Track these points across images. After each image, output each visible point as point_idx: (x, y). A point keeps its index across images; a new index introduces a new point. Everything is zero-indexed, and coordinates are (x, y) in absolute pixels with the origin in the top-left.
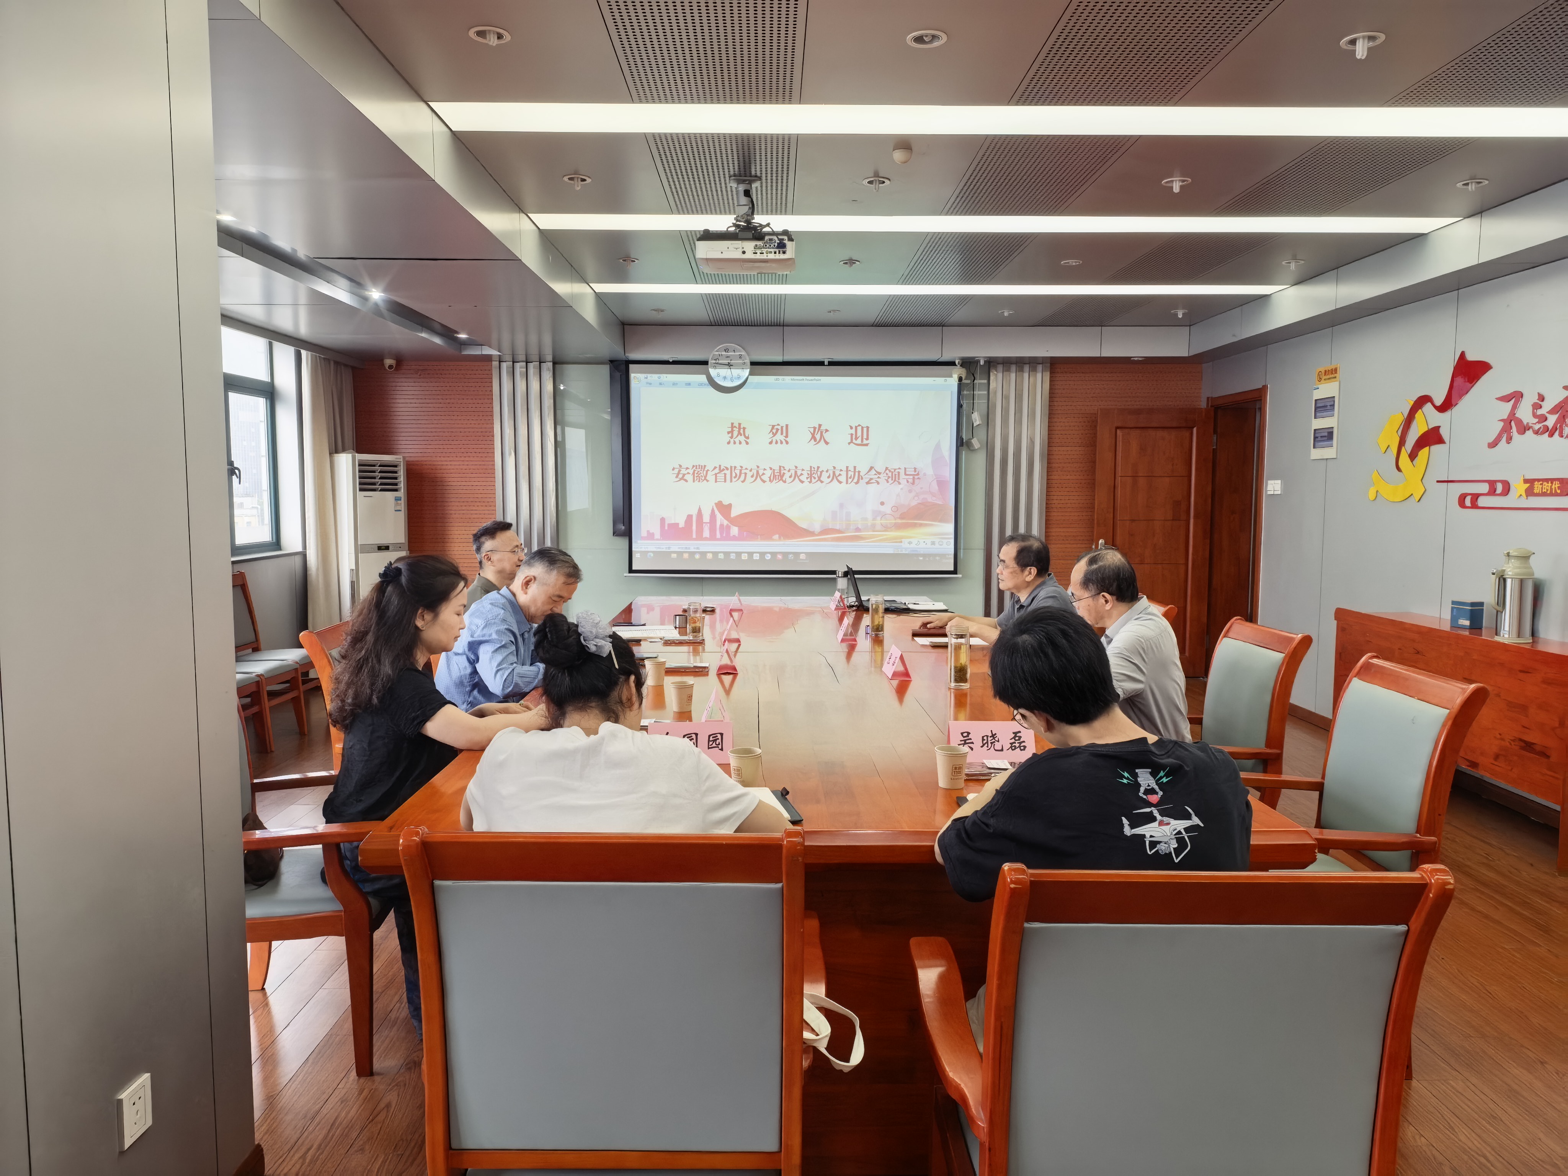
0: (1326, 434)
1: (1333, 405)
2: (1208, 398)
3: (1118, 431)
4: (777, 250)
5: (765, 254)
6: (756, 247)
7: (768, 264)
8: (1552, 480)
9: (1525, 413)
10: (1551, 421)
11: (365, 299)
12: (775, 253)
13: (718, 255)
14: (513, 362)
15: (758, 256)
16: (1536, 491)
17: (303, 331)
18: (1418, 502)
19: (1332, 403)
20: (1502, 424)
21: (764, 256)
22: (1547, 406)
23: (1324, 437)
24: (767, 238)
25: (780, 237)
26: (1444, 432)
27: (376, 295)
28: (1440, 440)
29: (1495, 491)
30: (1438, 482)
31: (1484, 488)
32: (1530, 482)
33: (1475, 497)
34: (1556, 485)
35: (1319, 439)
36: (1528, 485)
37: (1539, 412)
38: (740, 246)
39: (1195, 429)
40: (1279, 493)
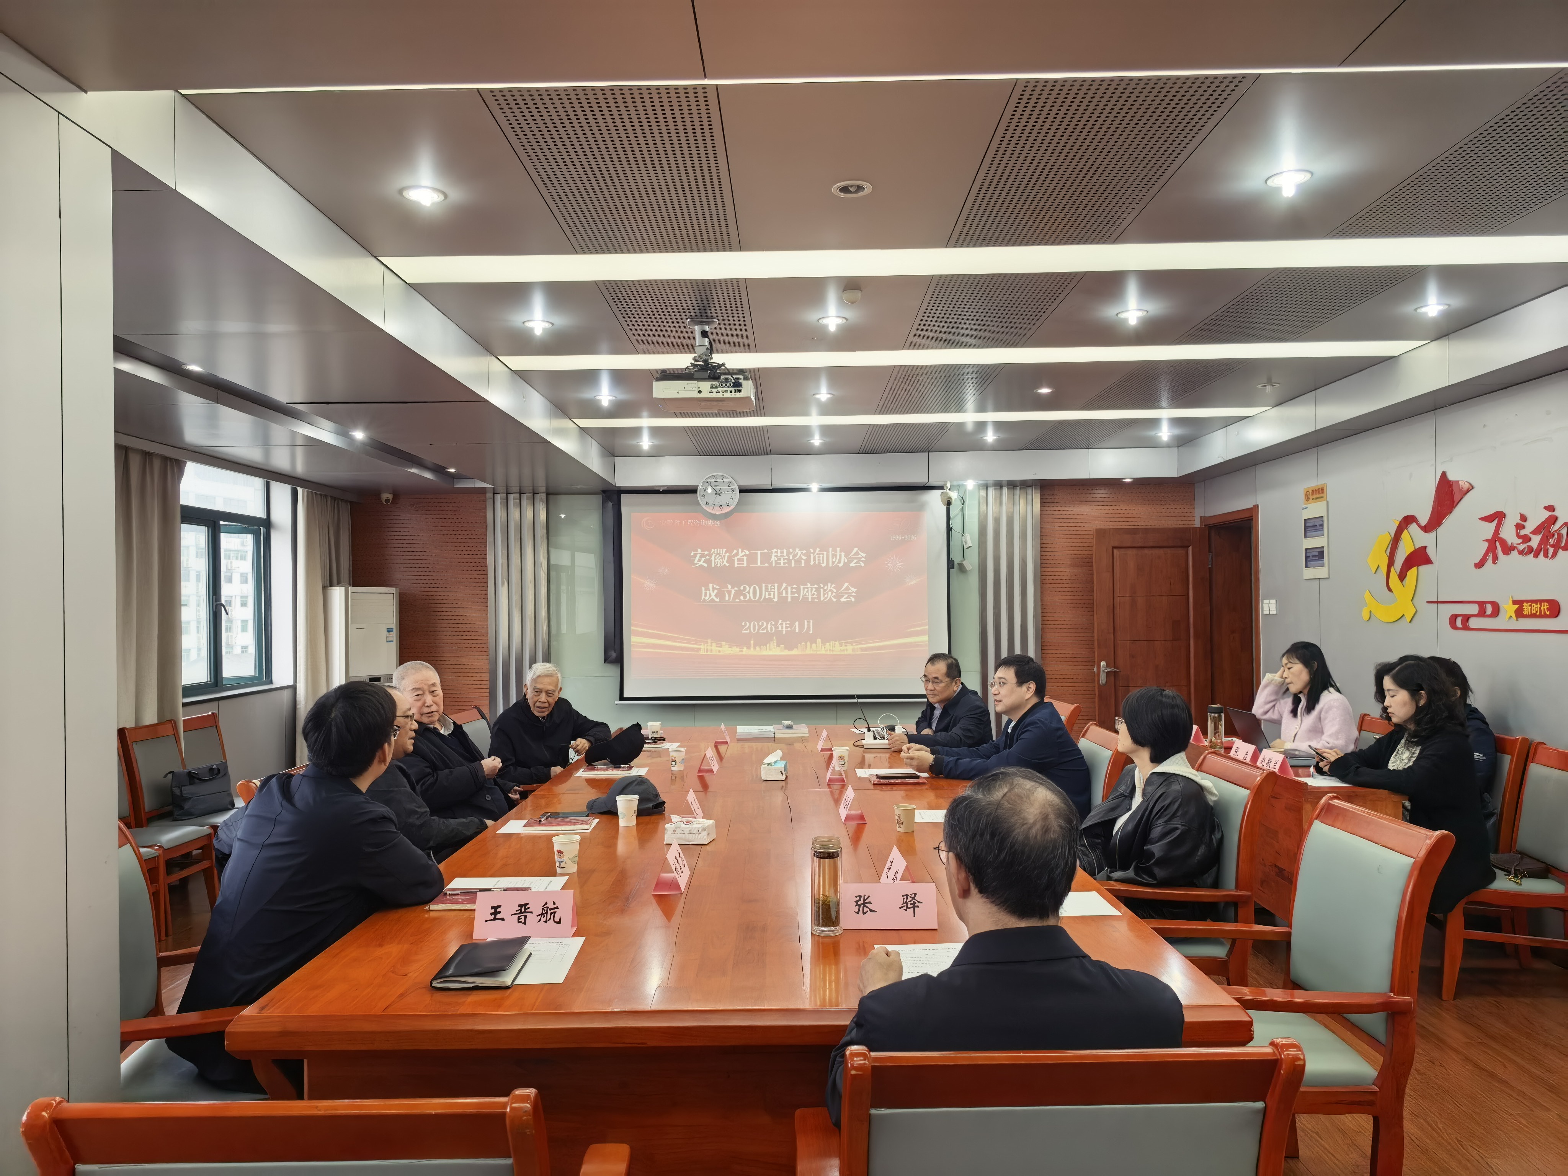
0: (1317, 554)
1: (1322, 525)
2: (1201, 517)
3: (1115, 551)
4: (733, 389)
5: (721, 393)
6: (712, 386)
7: (725, 403)
8: (1541, 602)
9: (1508, 533)
10: (1535, 541)
11: (352, 440)
12: (731, 392)
13: (675, 395)
14: (507, 494)
15: (714, 395)
16: (1525, 612)
17: (300, 469)
18: (1410, 622)
19: (1321, 523)
20: (1487, 544)
21: (720, 395)
22: (1530, 526)
23: (1315, 556)
24: (722, 377)
25: (735, 377)
26: (1431, 552)
27: (359, 435)
28: (1428, 561)
29: (1485, 612)
30: (1428, 602)
31: (1474, 609)
32: (1519, 603)
33: (1466, 618)
34: (1545, 606)
35: (1311, 558)
36: (1516, 606)
37: (1523, 532)
38: (696, 386)
39: (1190, 548)
40: (1274, 612)
